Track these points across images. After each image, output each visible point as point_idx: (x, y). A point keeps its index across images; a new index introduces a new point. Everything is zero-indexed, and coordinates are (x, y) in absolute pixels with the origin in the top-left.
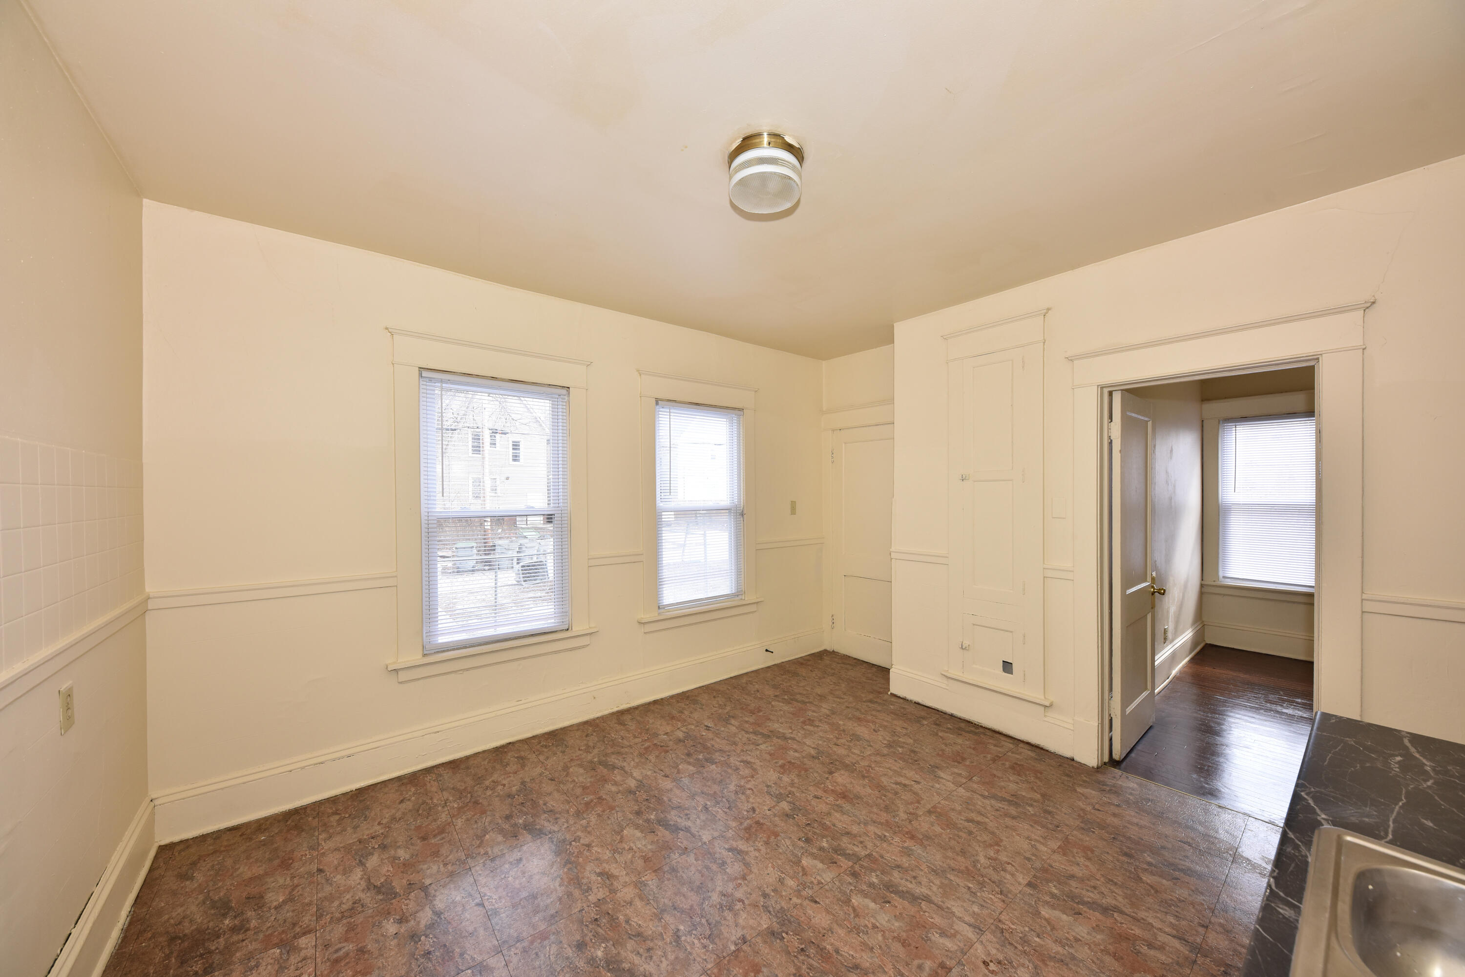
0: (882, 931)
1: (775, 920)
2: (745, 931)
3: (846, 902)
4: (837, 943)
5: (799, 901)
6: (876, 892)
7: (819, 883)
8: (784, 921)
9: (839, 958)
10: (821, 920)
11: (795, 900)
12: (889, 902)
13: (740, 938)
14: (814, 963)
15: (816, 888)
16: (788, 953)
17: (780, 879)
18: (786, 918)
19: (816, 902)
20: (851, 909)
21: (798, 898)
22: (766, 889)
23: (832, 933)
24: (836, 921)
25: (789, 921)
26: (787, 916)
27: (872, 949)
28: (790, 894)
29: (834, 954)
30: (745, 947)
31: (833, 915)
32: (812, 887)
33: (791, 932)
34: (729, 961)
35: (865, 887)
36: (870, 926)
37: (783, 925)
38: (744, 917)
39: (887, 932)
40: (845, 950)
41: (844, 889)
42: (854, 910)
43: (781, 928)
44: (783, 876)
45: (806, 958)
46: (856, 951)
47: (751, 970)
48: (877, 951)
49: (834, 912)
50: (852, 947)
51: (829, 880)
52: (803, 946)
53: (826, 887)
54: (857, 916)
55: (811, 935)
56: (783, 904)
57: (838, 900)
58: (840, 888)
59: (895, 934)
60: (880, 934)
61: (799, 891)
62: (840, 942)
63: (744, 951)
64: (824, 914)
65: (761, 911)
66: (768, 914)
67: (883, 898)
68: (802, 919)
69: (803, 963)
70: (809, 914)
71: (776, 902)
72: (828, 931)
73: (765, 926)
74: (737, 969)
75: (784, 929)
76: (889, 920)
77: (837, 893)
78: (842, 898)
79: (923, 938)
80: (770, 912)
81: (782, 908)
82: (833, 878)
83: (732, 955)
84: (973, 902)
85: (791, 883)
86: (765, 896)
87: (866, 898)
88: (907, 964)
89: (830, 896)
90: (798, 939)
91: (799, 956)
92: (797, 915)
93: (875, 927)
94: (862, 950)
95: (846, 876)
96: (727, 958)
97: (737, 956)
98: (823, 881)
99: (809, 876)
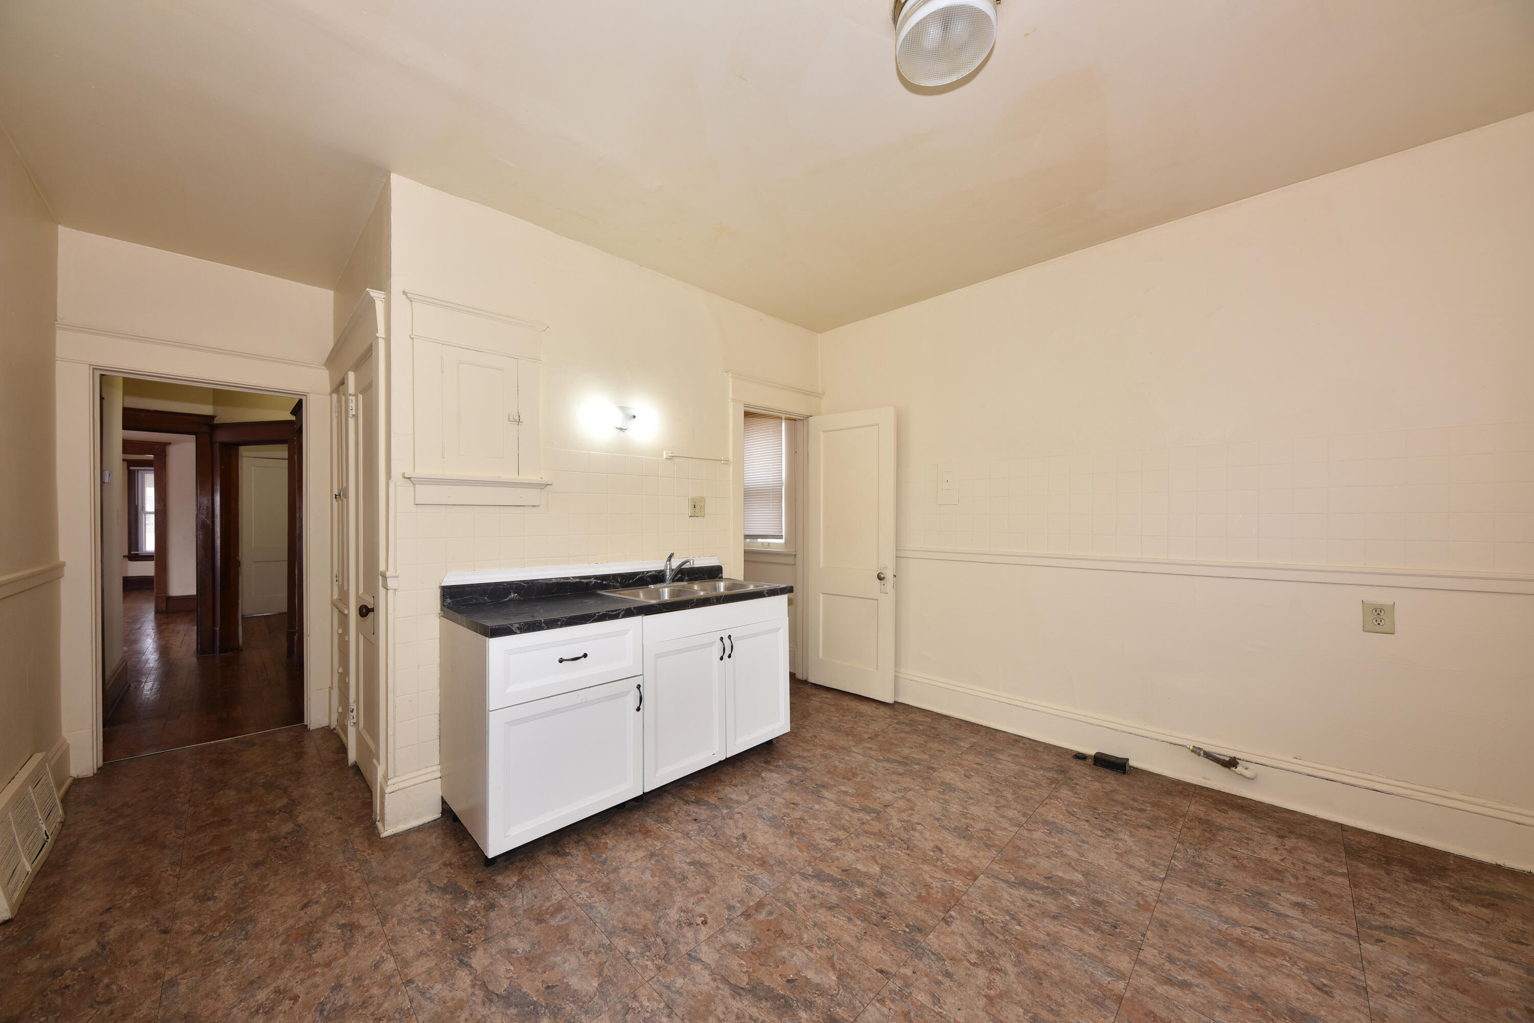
0: (802, 944)
1: (923, 944)
2: (949, 930)
3: (844, 975)
4: (851, 927)
5: (903, 970)
6: (804, 995)
7: (882, 1001)
8: (912, 945)
9: (847, 914)
10: (871, 950)
11: (908, 972)
12: (788, 981)
14: (871, 908)
15: (885, 993)
16: (897, 914)
17: (939, 1002)
18: (911, 948)
19: (881, 971)
20: (838, 966)
21: (905, 975)
22: (951, 984)
23: (856, 937)
24: (854, 949)
25: (905, 944)
26: (911, 950)
27: (815, 925)
28: (917, 980)
29: (852, 917)
31: (857, 957)
32: (890, 994)
33: (899, 935)
35: (818, 1001)
36: (815, 948)
37: (913, 941)
39: (797, 943)
40: (841, 921)
41: (847, 995)
42: (833, 966)
43: (912, 936)
44: (937, 1009)
45: (879, 911)
46: (831, 922)
47: (925, 898)
48: (809, 923)
49: (858, 960)
50: (835, 925)
51: (870, 1008)
52: (884, 921)
53: (872, 995)
54: (830, 959)
55: (879, 933)
56: (921, 965)
57: (854, 977)
58: (854, 996)
59: (788, 941)
61: (907, 985)
62: (847, 929)
64: (869, 957)
65: (944, 955)
66: (933, 951)
67: (795, 987)
68: (893, 948)
69: (880, 907)
70: (887, 955)
71: (930, 968)
72: (862, 938)
73: (930, 936)
75: (908, 936)
76: (793, 957)
77: (856, 986)
78: (848, 980)
79: (759, 940)
81: (920, 960)
82: (863, 1012)
84: (677, 992)
85: (922, 998)
86: (948, 974)
87: (818, 984)
88: (782, 915)
89: (865, 982)
90: (892, 927)
91: (886, 912)
92: (900, 953)
93: (810, 948)
94: (825, 923)
95: (846, 1017)
98: (878, 1005)
99: (900, 1011)
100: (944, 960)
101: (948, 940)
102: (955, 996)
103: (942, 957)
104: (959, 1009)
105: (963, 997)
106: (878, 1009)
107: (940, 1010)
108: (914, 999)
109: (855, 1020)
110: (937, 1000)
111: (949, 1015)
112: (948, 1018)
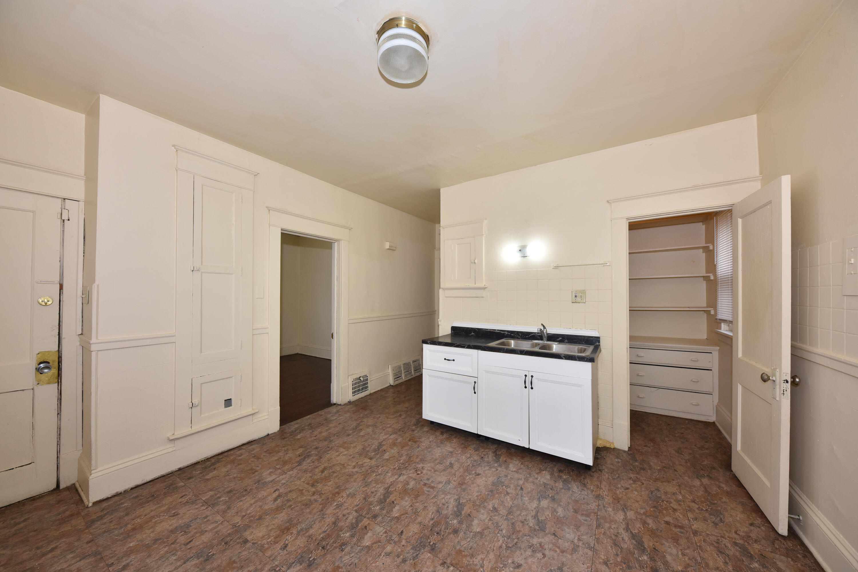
1: (423, 551)
4: (427, 520)
8: (422, 546)
10: (414, 528)
11: (404, 542)
12: (393, 502)
13: (443, 566)
14: (444, 528)
17: (387, 555)
18: (419, 545)
19: (402, 532)
21: (401, 542)
23: (422, 522)
24: (413, 522)
25: (421, 542)
27: (426, 507)
28: (399, 547)
30: (449, 561)
31: (409, 523)
33: (428, 540)
34: (461, 567)
35: (384, 512)
36: (411, 508)
37: (424, 546)
38: (427, 569)
42: (402, 515)
43: (428, 546)
47: (461, 554)
50: (427, 514)
51: (382, 529)
52: (435, 534)
53: (388, 529)
54: (406, 513)
55: (426, 531)
56: (408, 549)
57: (398, 523)
58: (387, 523)
60: (416, 504)
61: (395, 543)
62: (425, 519)
63: (451, 561)
64: (409, 527)
65: (418, 560)
66: (419, 555)
67: (391, 504)
68: (417, 537)
69: (445, 532)
70: (412, 535)
71: (407, 553)
72: (420, 524)
73: (429, 555)
74: (464, 561)
75: (427, 544)
77: (392, 524)
78: (395, 521)
80: (417, 555)
81: (411, 549)
82: (379, 526)
83: (457, 567)
85: (388, 548)
86: (404, 561)
87: (393, 511)
89: (394, 527)
90: (431, 537)
92: (415, 540)
94: (427, 510)
95: (377, 521)
96: (460, 569)
97: (456, 564)
99: (380, 539)
100: (414, 560)
101: (428, 563)
102: (391, 563)
103: (416, 559)
104: (383, 564)
105: (391, 566)
106: (382, 531)
107: (382, 555)
108: (388, 545)
109: (376, 523)
110: (388, 554)
111: (380, 559)
112: (378, 558)
